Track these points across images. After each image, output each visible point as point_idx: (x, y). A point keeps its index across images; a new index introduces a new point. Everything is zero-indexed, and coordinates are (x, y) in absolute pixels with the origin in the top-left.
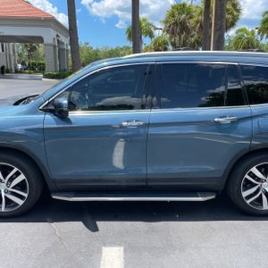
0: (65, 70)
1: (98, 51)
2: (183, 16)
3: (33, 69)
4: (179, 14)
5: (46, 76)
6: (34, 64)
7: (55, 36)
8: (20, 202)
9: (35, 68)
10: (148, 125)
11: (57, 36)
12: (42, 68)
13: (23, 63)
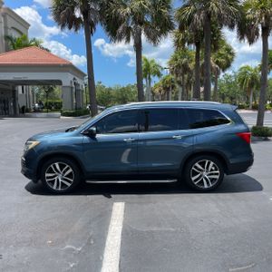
0: (80, 108)
1: (110, 89)
2: (185, 59)
3: (50, 108)
4: (181, 58)
5: (64, 115)
6: (50, 103)
7: (72, 79)
8: (69, 185)
9: (52, 107)
10: (137, 141)
11: (74, 79)
12: (58, 107)
13: (40, 103)
